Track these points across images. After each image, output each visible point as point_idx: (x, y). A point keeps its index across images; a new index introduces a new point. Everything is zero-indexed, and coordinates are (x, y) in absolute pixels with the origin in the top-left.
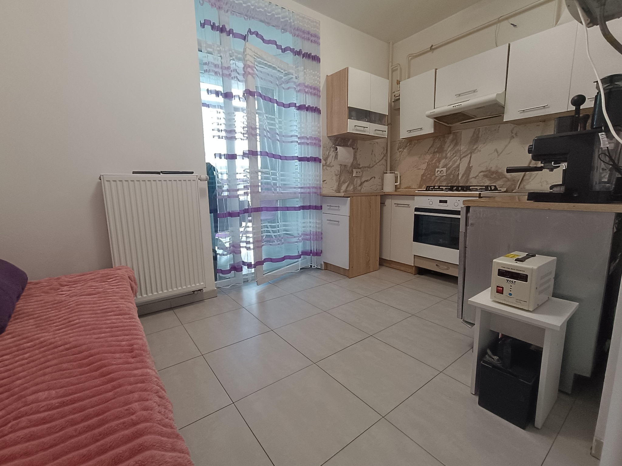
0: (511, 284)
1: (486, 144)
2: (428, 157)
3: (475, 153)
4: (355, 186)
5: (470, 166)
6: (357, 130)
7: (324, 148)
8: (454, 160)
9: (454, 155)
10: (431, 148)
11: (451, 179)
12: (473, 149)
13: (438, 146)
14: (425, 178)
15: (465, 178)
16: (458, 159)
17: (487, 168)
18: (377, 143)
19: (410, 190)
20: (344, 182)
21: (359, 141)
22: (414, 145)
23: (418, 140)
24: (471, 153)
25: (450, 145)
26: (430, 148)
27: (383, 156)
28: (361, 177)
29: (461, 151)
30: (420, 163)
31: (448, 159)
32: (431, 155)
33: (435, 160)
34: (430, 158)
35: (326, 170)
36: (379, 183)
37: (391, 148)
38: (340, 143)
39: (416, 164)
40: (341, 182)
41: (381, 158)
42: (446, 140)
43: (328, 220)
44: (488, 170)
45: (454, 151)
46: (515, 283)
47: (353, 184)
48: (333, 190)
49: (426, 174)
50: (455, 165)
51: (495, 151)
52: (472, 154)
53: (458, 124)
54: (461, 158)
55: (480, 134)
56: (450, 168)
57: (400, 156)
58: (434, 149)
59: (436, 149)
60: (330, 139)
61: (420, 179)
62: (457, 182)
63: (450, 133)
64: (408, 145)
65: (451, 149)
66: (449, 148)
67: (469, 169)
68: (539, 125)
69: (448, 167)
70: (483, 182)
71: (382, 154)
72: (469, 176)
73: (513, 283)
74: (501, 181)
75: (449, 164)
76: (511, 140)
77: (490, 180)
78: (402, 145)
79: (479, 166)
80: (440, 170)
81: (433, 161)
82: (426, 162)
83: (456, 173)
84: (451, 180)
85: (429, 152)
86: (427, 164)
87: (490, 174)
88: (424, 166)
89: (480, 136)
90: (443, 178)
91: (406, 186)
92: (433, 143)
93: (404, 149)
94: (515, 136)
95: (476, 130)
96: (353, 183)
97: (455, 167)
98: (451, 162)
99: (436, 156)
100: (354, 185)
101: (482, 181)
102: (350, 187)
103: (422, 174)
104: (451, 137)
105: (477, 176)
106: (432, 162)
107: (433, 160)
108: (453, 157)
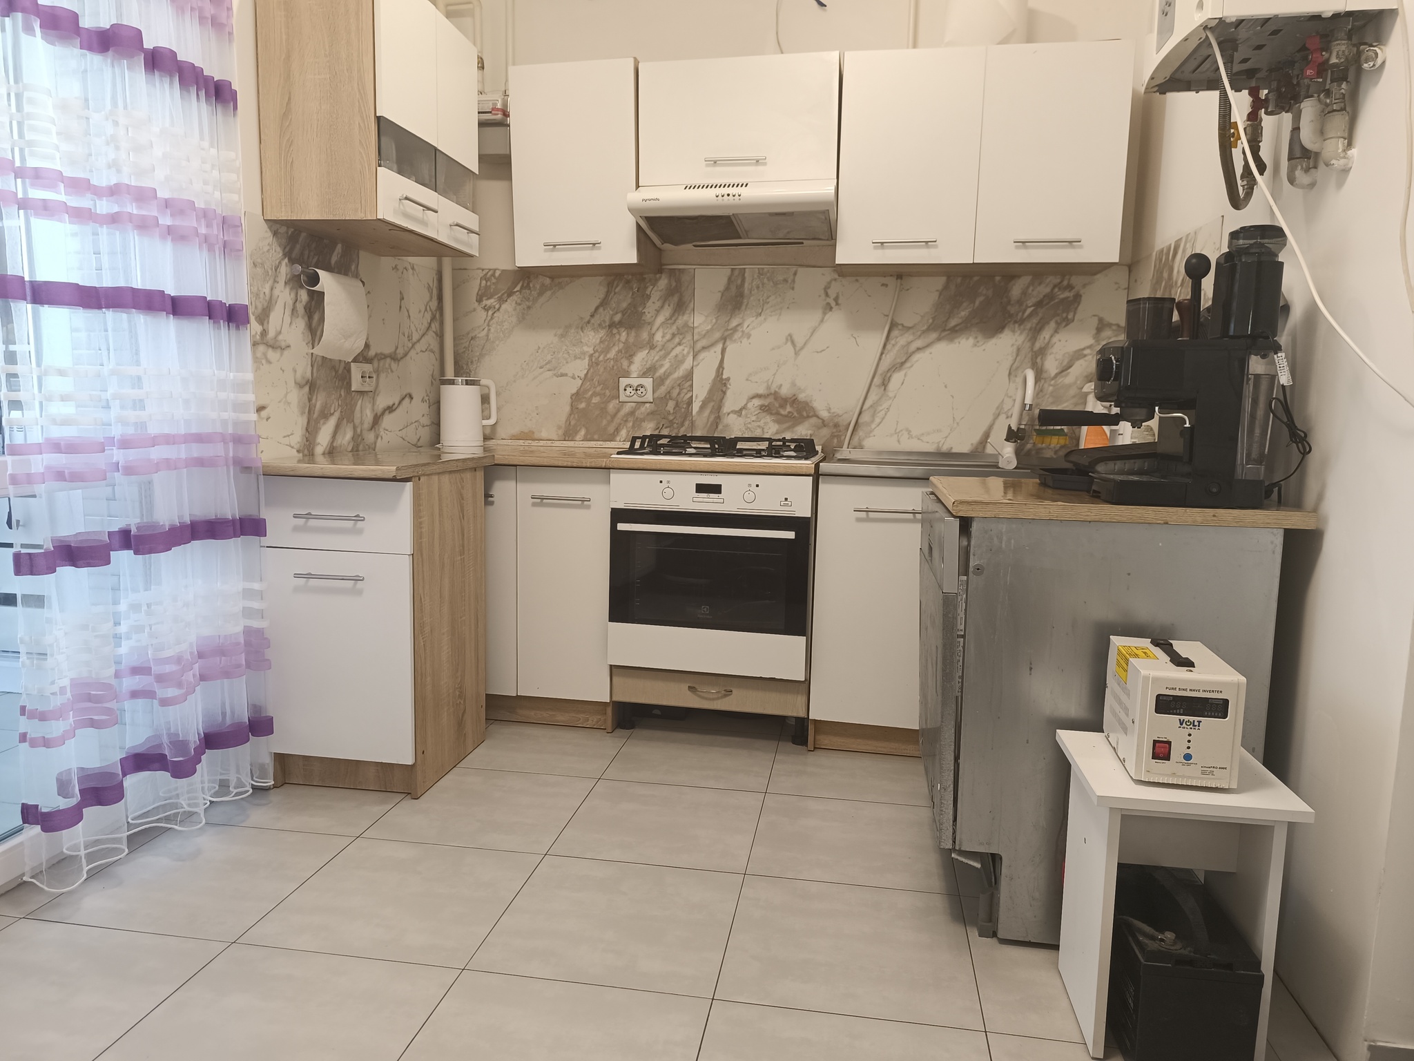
0: (1191, 728)
1: (762, 318)
2: (592, 338)
3: (735, 341)
4: (359, 430)
5: (722, 379)
6: (406, 215)
7: (255, 265)
8: (676, 356)
9: (677, 340)
10: (601, 310)
11: (669, 413)
12: (729, 328)
13: (624, 305)
14: (582, 405)
15: (711, 412)
16: (688, 353)
17: (768, 388)
18: (413, 268)
19: (534, 443)
20: (325, 415)
21: (362, 254)
22: (541, 294)
23: (552, 278)
24: (724, 339)
25: (662, 307)
26: (597, 309)
27: (428, 316)
28: (372, 394)
29: (696, 331)
30: (566, 356)
31: (657, 349)
32: (602, 333)
33: (616, 348)
34: (598, 341)
35: (264, 361)
36: (423, 415)
37: (454, 289)
38: (306, 252)
39: (549, 357)
40: (315, 416)
41: (426, 325)
42: (649, 289)
43: (297, 576)
44: (771, 394)
45: (674, 327)
46: (1199, 726)
47: (353, 421)
48: (292, 447)
49: (586, 391)
50: (681, 372)
51: (787, 339)
52: (728, 342)
53: (690, 246)
54: (696, 350)
55: (746, 285)
56: (666, 379)
57: (488, 325)
58: (611, 312)
59: (617, 313)
60: (275, 234)
61: (568, 409)
62: (687, 423)
63: (660, 271)
64: (518, 288)
65: (667, 320)
66: (658, 316)
67: (720, 385)
68: (886, 285)
69: (658, 374)
70: (759, 426)
71: (426, 310)
72: (720, 408)
73: (1194, 725)
74: (807, 424)
75: (662, 366)
76: (825, 314)
77: (778, 422)
78: (493, 287)
79: (747, 380)
80: (635, 382)
81: (608, 352)
82: (584, 353)
83: (682, 395)
84: (671, 418)
85: (592, 321)
86: (591, 359)
87: (777, 405)
88: (580, 367)
89: (746, 292)
90: (643, 409)
91: (515, 430)
92: (608, 292)
93: (502, 301)
94: (833, 304)
95: (736, 273)
96: (351, 420)
97: (679, 378)
98: (667, 360)
99: (617, 337)
100: (355, 428)
101: (758, 423)
102: (345, 434)
103: (574, 391)
104: (663, 282)
105: (744, 408)
106: (606, 356)
107: (607, 350)
108: (671, 345)
